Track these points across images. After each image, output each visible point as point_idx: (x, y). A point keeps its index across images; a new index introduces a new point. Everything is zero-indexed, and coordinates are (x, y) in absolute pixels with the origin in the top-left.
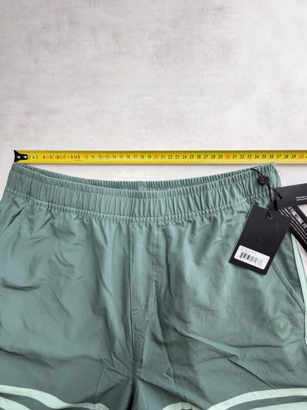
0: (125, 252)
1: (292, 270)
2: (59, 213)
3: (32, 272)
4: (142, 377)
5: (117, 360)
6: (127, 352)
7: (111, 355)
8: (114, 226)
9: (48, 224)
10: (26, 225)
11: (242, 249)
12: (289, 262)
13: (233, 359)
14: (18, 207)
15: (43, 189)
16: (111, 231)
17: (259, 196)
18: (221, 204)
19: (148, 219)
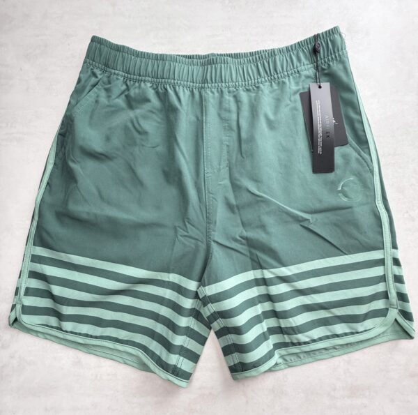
0: (198, 119)
1: (361, 133)
2: (134, 84)
3: (108, 139)
4: (216, 239)
5: (191, 227)
6: (201, 218)
7: (184, 222)
8: (188, 93)
9: (123, 96)
10: (103, 94)
12: (357, 125)
13: (305, 224)
14: (97, 77)
15: (120, 59)
16: (184, 95)
17: (325, 62)
18: (289, 69)
19: (220, 85)
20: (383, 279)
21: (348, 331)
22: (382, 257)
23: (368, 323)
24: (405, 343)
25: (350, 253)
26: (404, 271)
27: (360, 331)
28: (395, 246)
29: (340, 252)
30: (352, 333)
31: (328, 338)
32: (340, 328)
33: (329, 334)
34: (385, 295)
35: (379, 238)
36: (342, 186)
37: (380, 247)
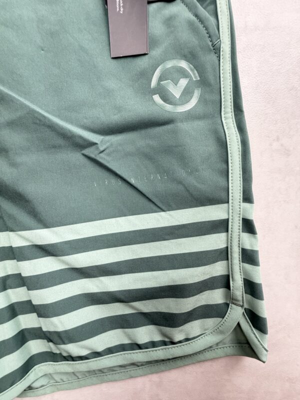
13: (89, 152)
20: (224, 254)
21: (157, 338)
22: (224, 216)
23: (194, 327)
24: (249, 361)
25: (170, 208)
26: (258, 243)
27: (177, 339)
28: (247, 198)
29: (153, 206)
30: (164, 343)
31: (124, 350)
32: (145, 334)
33: (126, 341)
34: (225, 282)
35: (221, 181)
37: (221, 198)
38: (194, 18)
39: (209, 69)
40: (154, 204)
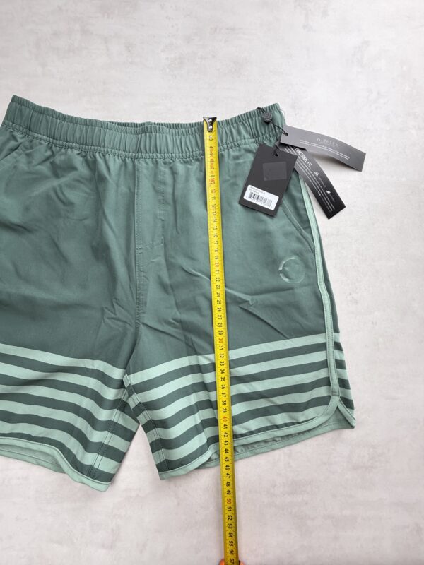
0: (130, 189)
1: (302, 212)
2: (60, 150)
3: (27, 209)
4: (146, 322)
5: (119, 307)
6: (131, 299)
7: (112, 302)
8: (119, 161)
9: (48, 163)
10: (23, 159)
11: (250, 189)
12: (299, 204)
13: (244, 306)
14: (17, 141)
15: (44, 122)
16: (115, 163)
17: (266, 137)
18: (228, 142)
19: (155, 155)
20: (325, 364)
21: (288, 421)
22: (323, 341)
23: (310, 412)
24: (347, 433)
25: (292, 337)
26: (346, 356)
27: (301, 421)
28: (336, 330)
29: (281, 336)
30: (293, 424)
31: (268, 430)
32: (280, 418)
33: (269, 425)
34: (327, 382)
35: (321, 322)
36: (283, 266)
37: (322, 330)
38: (300, 236)
39: (310, 260)
40: (281, 335)
